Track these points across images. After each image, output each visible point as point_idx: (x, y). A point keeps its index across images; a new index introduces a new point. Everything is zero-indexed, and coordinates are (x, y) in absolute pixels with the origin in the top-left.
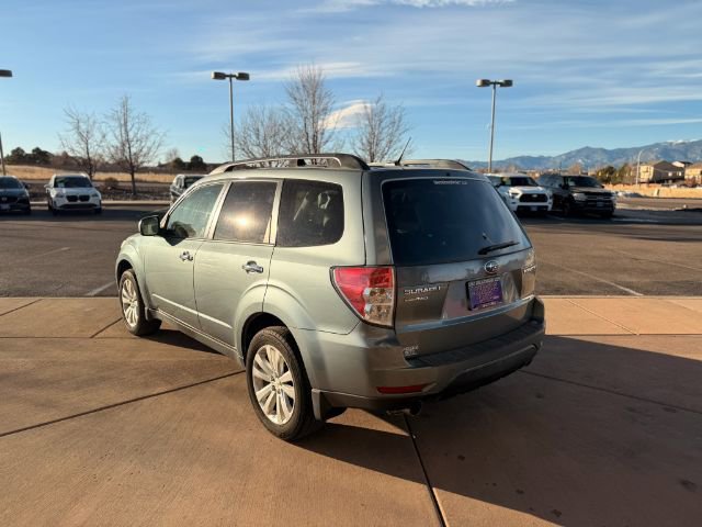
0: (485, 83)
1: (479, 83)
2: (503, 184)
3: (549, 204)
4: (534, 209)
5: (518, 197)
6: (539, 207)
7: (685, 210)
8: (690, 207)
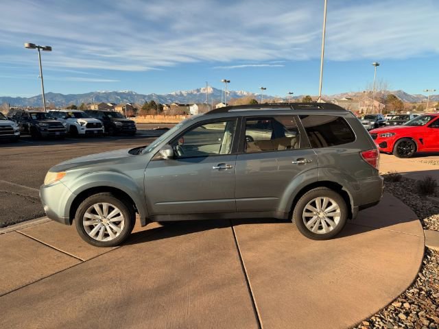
0: (32, 46)
1: (27, 45)
2: (70, 117)
3: (102, 128)
4: (96, 132)
5: (85, 125)
6: (98, 131)
7: (160, 129)
8: (162, 128)
